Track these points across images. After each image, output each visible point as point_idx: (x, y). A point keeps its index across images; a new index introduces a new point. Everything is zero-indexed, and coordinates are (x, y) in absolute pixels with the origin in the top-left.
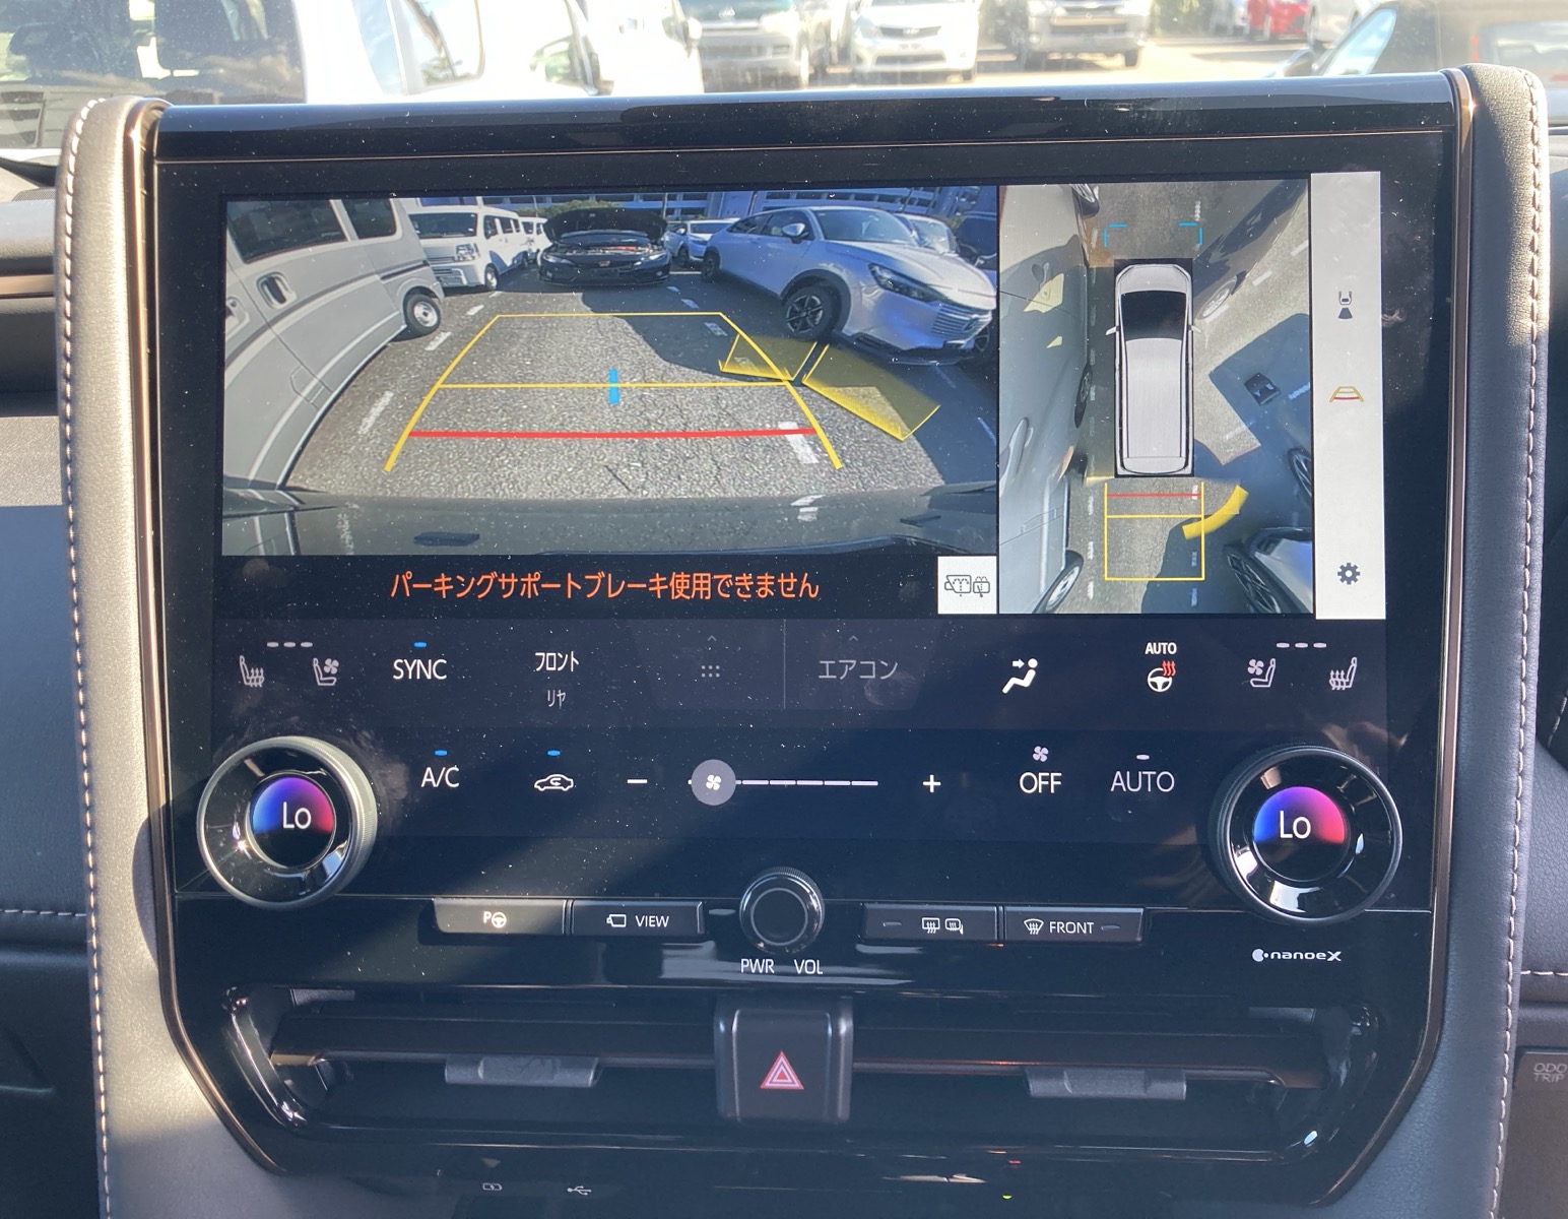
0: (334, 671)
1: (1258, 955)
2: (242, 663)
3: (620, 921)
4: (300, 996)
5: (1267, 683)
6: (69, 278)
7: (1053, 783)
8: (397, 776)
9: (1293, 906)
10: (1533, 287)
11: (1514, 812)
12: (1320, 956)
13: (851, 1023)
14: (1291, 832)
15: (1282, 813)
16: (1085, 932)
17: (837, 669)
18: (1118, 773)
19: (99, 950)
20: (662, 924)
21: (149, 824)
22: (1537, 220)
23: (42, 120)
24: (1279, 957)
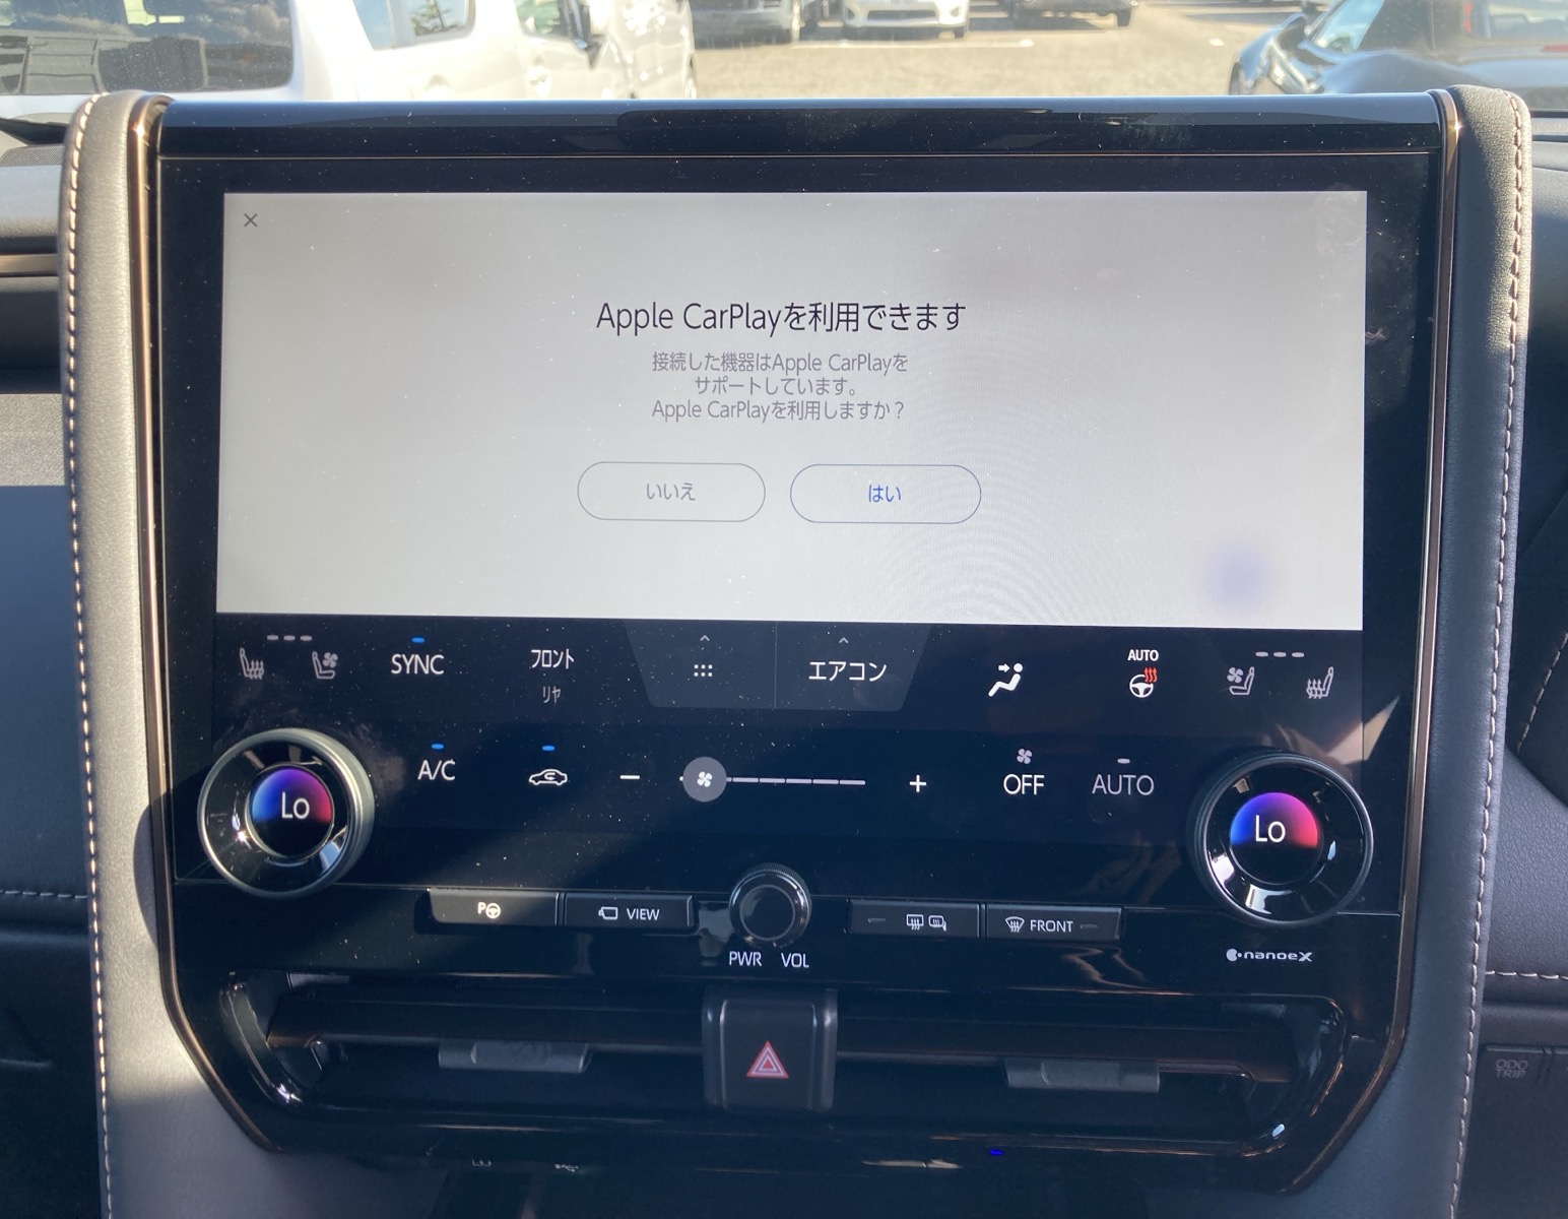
0: (333, 665)
1: (1232, 955)
2: (242, 655)
3: (612, 913)
4: (296, 979)
5: (1245, 691)
7: (1036, 785)
8: (394, 769)
9: (1262, 908)
10: (1513, 309)
11: (1482, 820)
12: (1292, 956)
13: (835, 1014)
14: (1267, 836)
15: (1258, 817)
16: (1064, 930)
17: (827, 671)
18: (1099, 776)
19: (100, 935)
20: (653, 917)
21: (150, 813)
22: (1519, 244)
23: (25, 64)
24: (1252, 957)
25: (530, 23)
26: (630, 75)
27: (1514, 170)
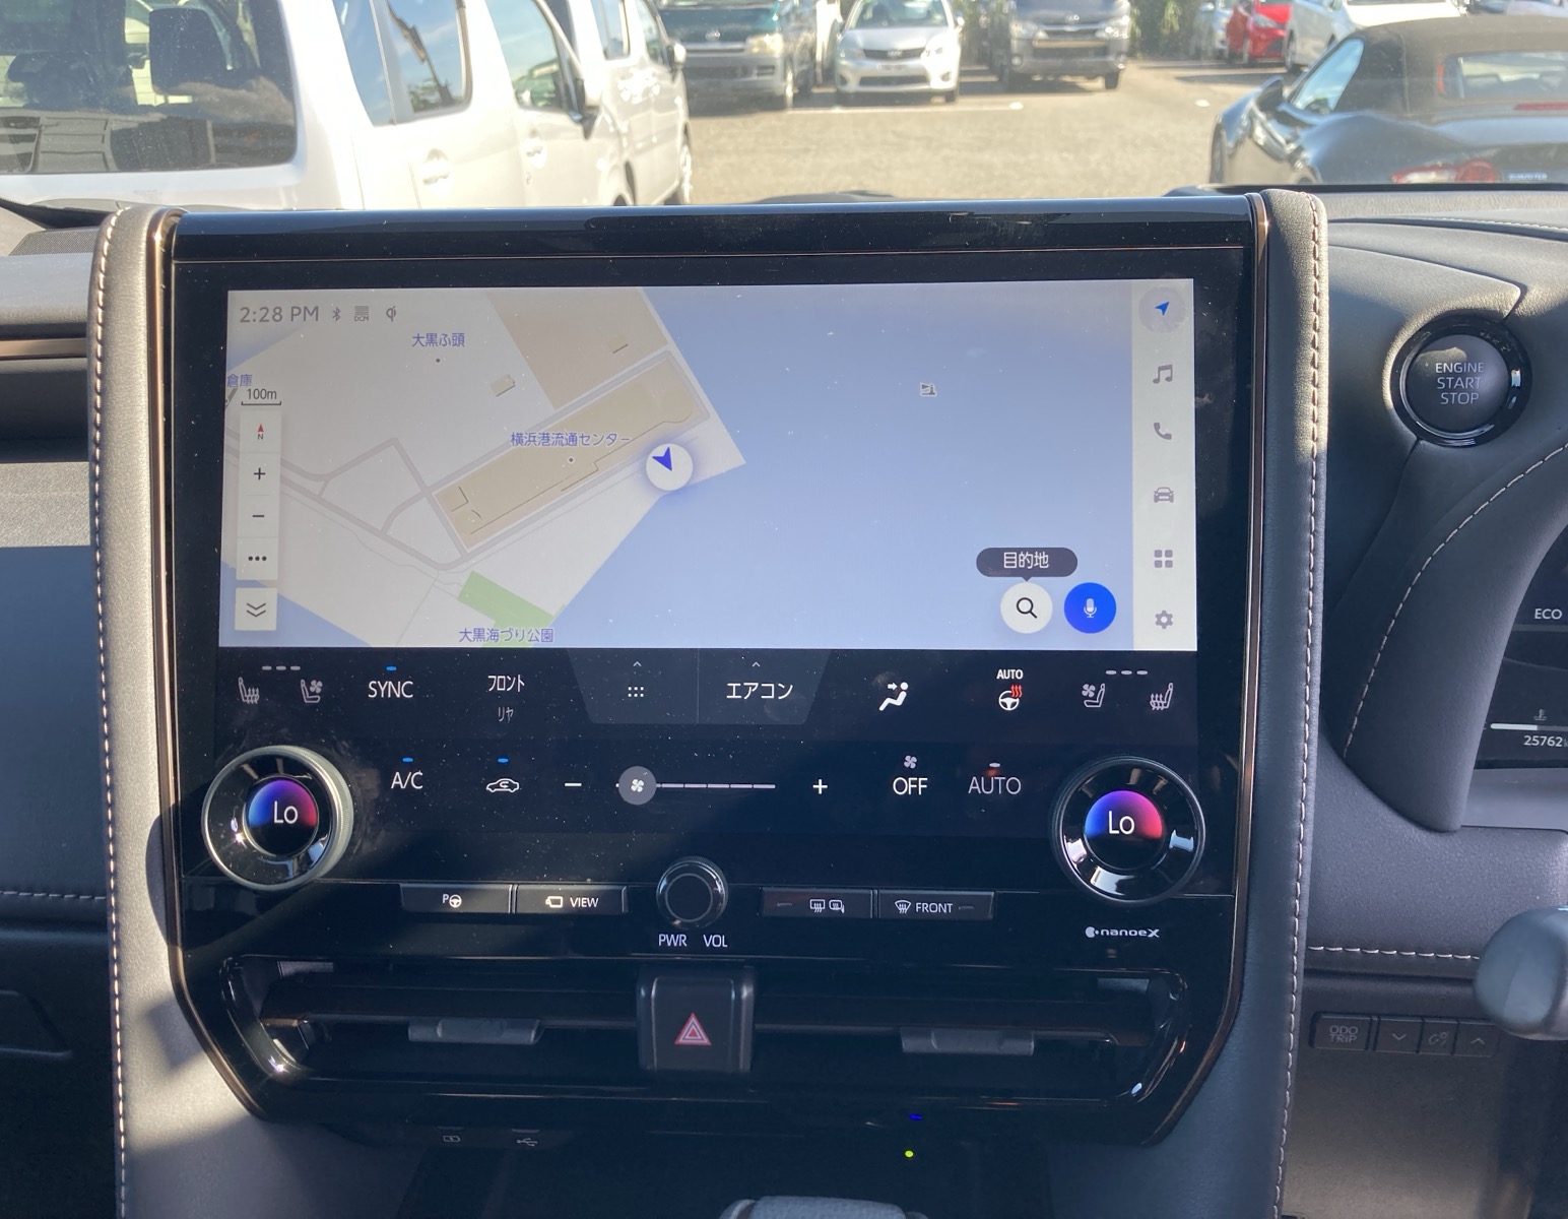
0: (319, 691)
1: (1090, 932)
2: (241, 683)
3: (557, 902)
4: (287, 968)
5: (1098, 704)
6: (100, 359)
7: (921, 786)
8: (370, 779)
9: (1112, 890)
10: (1314, 377)
11: (1299, 812)
12: (1142, 933)
13: (751, 990)
14: (1118, 829)
15: (1110, 813)
16: (945, 911)
17: (742, 691)
18: (974, 778)
19: (117, 925)
20: (593, 905)
21: (160, 821)
22: (1317, 323)
23: (38, 142)
24: (1108, 934)
25: (526, 96)
26: (625, 144)
27: (1313, 261)
